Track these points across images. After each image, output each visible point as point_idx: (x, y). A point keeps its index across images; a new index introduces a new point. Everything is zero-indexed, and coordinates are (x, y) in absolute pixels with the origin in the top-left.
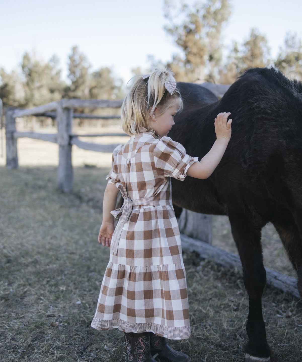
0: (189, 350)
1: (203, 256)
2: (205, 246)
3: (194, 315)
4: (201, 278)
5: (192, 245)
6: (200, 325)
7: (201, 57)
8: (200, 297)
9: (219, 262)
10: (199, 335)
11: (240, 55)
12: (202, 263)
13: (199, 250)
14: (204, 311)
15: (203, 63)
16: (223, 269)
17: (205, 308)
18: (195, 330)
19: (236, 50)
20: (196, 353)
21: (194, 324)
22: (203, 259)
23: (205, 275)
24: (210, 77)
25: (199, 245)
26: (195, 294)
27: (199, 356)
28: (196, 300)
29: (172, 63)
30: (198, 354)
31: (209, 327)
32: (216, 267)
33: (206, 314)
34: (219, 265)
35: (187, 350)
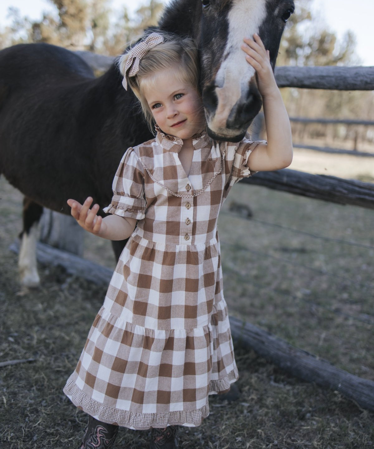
0: (45, 386)
1: (71, 271)
2: (74, 258)
3: (54, 343)
4: (66, 298)
5: (57, 257)
6: (61, 355)
7: (81, 20)
8: (63, 321)
9: (90, 277)
10: (59, 367)
11: (132, 25)
12: (69, 280)
13: (66, 264)
14: (67, 338)
15: (82, 29)
16: (94, 287)
17: (68, 335)
18: (54, 362)
19: (126, 17)
20: (54, 389)
21: (54, 354)
22: (70, 275)
23: (72, 295)
24: (92, 48)
25: (65, 258)
26: (57, 318)
27: (57, 392)
28: (58, 326)
29: (42, 23)
30: (56, 390)
31: (71, 356)
32: (85, 284)
33: (69, 341)
34: (90, 282)
35: (43, 385)
